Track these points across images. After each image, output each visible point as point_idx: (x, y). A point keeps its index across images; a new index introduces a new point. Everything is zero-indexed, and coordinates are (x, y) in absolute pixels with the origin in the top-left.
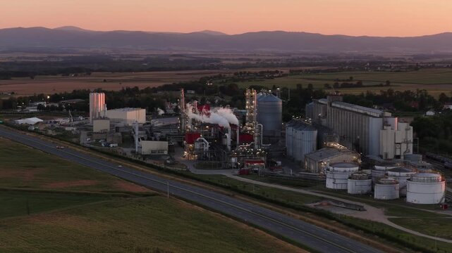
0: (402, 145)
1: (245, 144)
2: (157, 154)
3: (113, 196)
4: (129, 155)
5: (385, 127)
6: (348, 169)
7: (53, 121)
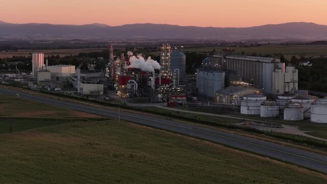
0: (290, 83)
1: (166, 85)
2: (95, 94)
3: (73, 120)
4: (73, 95)
5: (276, 70)
6: (258, 99)
7: (3, 75)
